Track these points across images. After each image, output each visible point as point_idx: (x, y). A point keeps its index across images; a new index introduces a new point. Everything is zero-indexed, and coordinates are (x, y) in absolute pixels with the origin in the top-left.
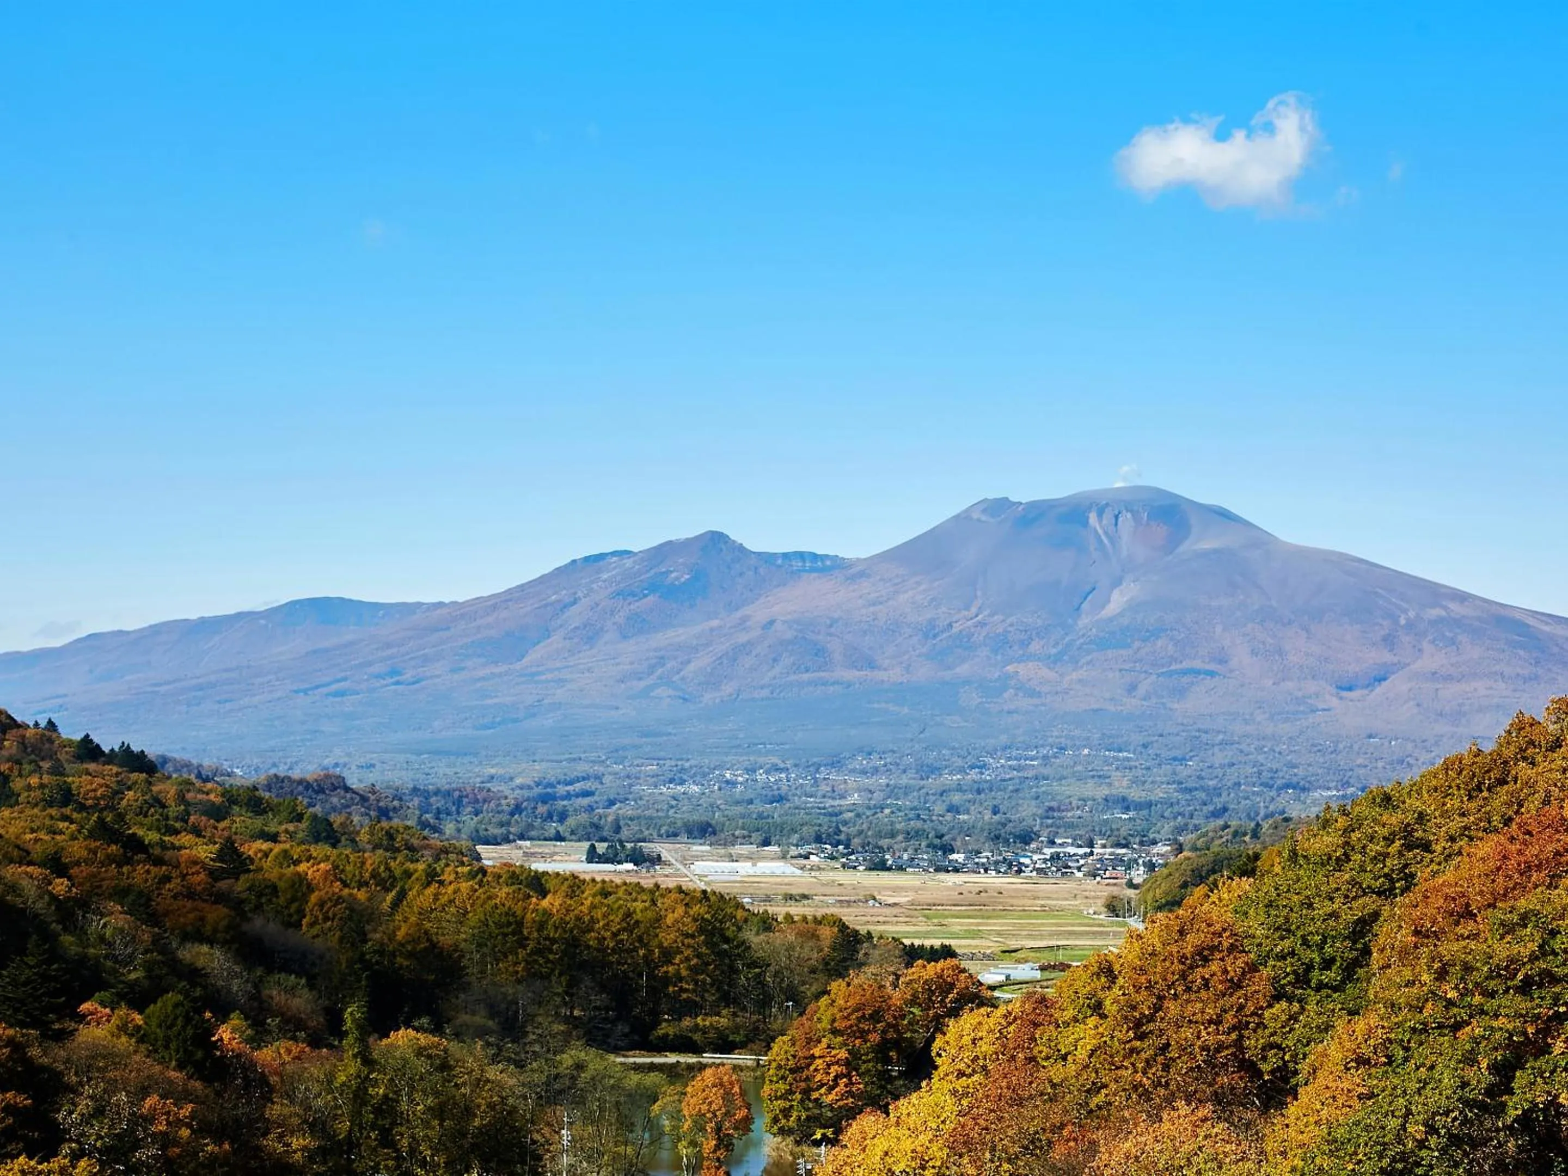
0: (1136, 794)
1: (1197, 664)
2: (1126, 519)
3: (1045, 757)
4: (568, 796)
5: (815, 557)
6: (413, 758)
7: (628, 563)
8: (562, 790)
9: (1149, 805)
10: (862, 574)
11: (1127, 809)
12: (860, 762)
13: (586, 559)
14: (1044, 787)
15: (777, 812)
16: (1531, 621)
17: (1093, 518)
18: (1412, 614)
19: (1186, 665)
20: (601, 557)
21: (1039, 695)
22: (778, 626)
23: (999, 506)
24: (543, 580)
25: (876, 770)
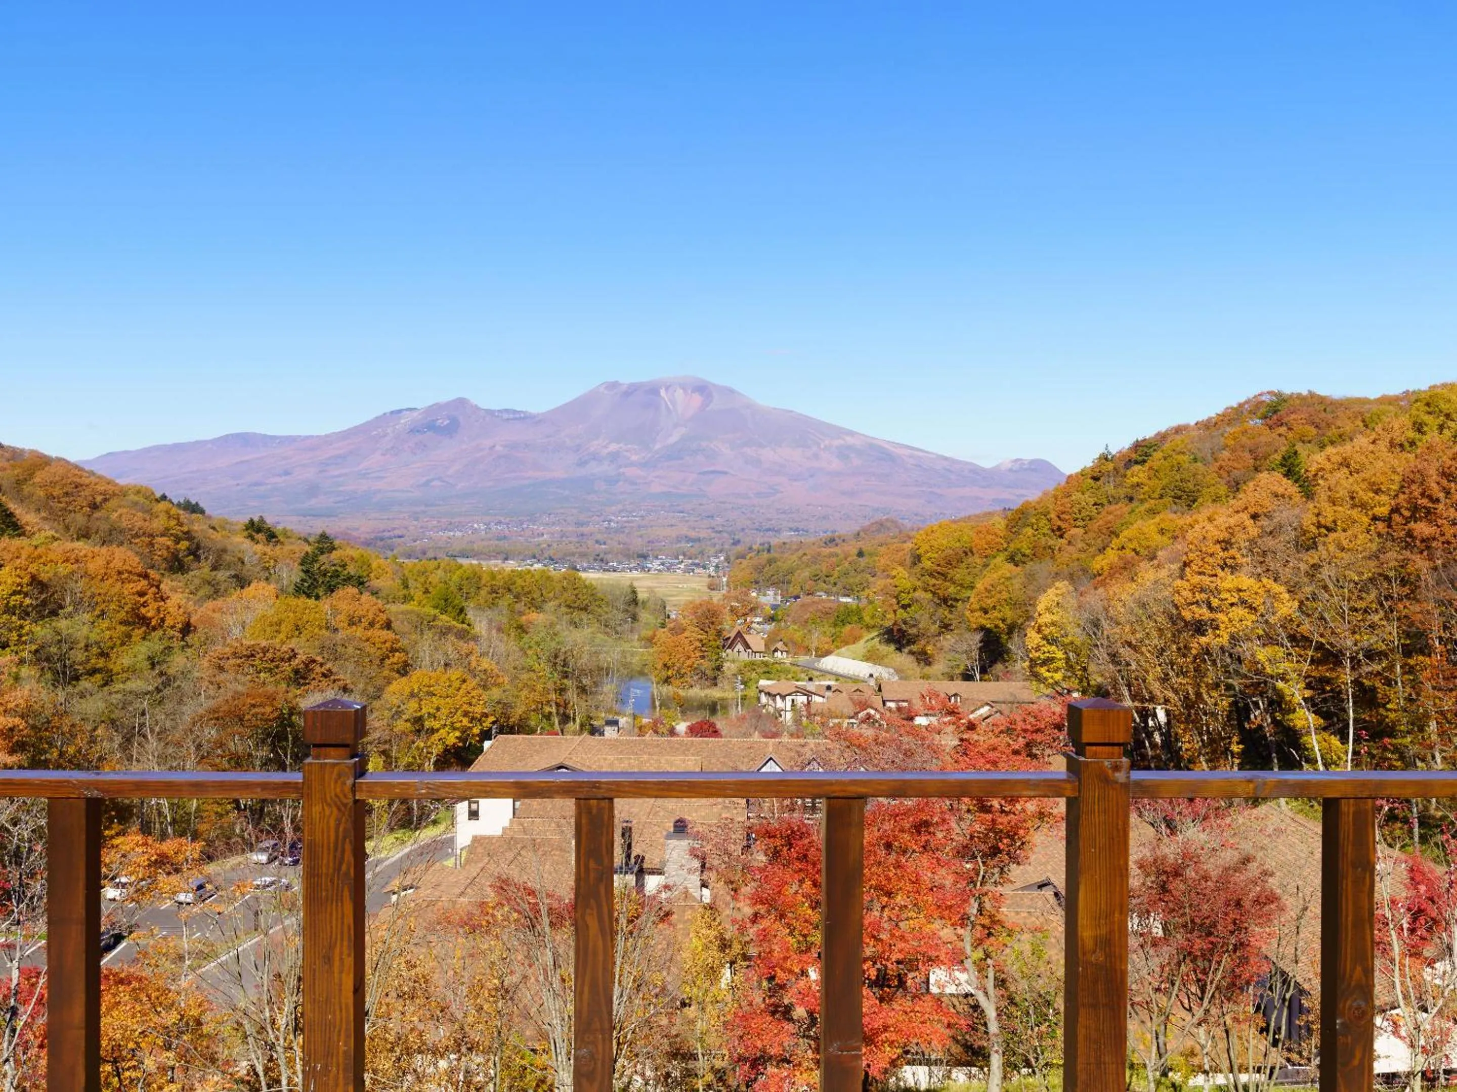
0: (693, 534)
1: (718, 468)
2: (680, 392)
3: (642, 516)
4: (390, 538)
5: (515, 412)
6: (301, 518)
7: (415, 414)
8: (387, 534)
9: (699, 540)
10: (540, 421)
11: (688, 542)
12: (546, 519)
13: (392, 412)
14: (643, 532)
15: (505, 545)
16: (887, 446)
17: (663, 392)
18: (827, 442)
19: (712, 469)
20: (400, 411)
21: (636, 484)
22: (498, 448)
23: (613, 386)
24: (369, 423)
25: (554, 524)
